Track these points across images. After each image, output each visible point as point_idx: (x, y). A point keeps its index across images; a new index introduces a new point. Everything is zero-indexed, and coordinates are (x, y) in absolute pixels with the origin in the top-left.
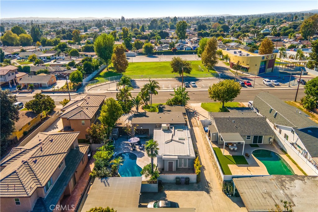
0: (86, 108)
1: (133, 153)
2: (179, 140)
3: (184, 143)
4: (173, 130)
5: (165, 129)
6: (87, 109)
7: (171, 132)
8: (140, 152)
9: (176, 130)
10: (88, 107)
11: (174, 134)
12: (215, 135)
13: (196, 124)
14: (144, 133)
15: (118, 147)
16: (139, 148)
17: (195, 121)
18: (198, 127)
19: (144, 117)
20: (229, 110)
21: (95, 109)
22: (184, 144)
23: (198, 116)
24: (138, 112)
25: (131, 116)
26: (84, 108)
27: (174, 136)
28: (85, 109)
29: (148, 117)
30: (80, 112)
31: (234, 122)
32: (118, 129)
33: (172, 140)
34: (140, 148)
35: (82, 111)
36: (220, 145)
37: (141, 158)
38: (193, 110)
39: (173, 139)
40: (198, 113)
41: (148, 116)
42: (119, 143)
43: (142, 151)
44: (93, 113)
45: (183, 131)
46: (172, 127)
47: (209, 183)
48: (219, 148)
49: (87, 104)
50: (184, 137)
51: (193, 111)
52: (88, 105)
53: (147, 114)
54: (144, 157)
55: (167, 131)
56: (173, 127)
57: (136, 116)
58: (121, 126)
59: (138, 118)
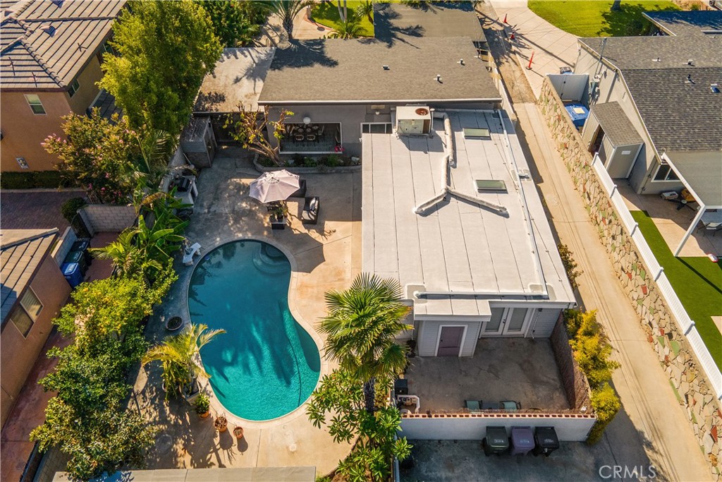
0: (46, 26)
1: (274, 243)
2: (481, 190)
3: (509, 211)
4: (444, 135)
5: (409, 129)
6: (51, 32)
7: (439, 147)
8: (304, 239)
9: (460, 135)
10: (55, 25)
11: (455, 159)
12: (628, 152)
13: (523, 86)
14: (317, 136)
15: (209, 208)
16: (300, 216)
17: (518, 74)
18: (532, 104)
19: (317, 66)
20: (661, 24)
21: (95, 33)
22: (507, 216)
23: (524, 52)
24: (291, 39)
25: (263, 57)
26: (34, 26)
27: (455, 167)
28: (39, 31)
29: (333, 64)
30: (11, 48)
31: (717, 90)
32: (209, 121)
33: (448, 196)
34: (305, 215)
35: (19, 43)
36: (647, 196)
37: (310, 272)
38: (501, 21)
39: (452, 189)
40: (521, 35)
41: (334, 58)
42: (217, 188)
43: (314, 234)
44: (79, 53)
45: (489, 138)
46: (442, 120)
47: (649, 445)
48: (646, 212)
49: (55, 6)
50: (499, 176)
51: (501, 28)
52: (60, 11)
53: (329, 52)
54: (321, 266)
55: (422, 139)
56: (447, 122)
57: (282, 59)
58: (222, 108)
59: (288, 73)
